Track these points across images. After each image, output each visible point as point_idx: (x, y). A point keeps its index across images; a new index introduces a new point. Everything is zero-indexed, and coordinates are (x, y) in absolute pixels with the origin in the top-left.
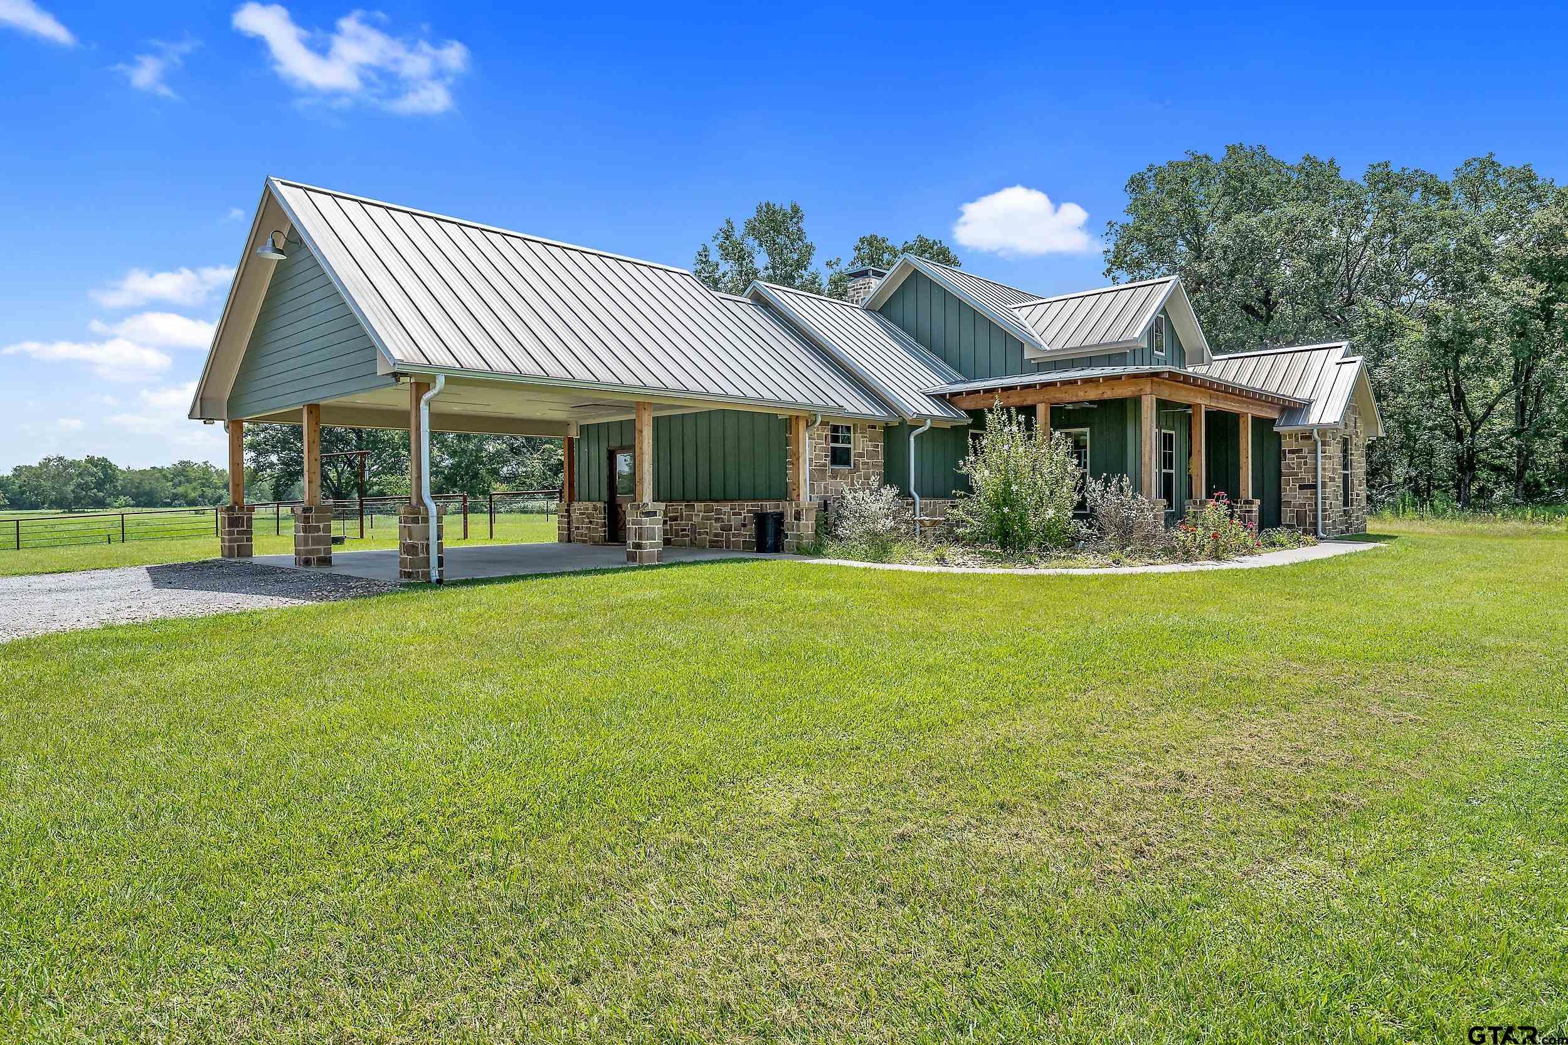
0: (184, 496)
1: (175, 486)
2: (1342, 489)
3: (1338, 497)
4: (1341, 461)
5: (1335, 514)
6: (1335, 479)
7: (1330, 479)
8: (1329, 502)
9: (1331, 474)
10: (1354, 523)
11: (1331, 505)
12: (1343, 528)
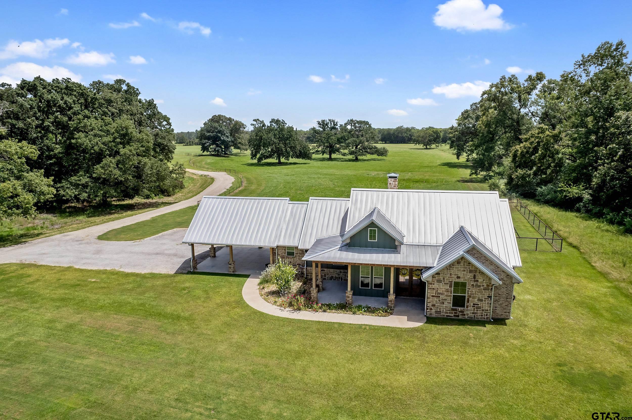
2: (450, 301)
3: (443, 303)
4: (450, 290)
5: (440, 309)
6: (439, 297)
7: (433, 296)
8: (431, 304)
9: (434, 295)
10: (468, 314)
11: (434, 305)
12: (450, 315)
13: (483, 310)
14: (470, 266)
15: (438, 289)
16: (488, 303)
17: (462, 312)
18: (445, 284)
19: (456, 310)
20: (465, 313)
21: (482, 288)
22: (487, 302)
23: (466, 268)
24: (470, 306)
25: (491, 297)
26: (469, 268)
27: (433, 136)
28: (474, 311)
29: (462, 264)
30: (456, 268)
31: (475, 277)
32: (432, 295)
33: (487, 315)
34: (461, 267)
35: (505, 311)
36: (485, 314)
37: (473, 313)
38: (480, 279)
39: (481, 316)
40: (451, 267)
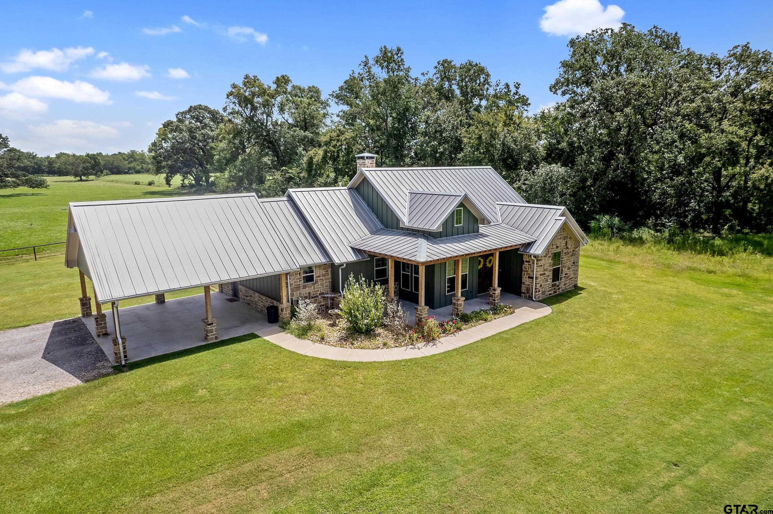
0: (134, 168)
1: (129, 163)
2: (551, 276)
3: (547, 281)
4: (552, 264)
5: (545, 288)
6: (545, 274)
7: (541, 275)
10: (561, 287)
11: (541, 286)
14: (564, 232)
15: (544, 265)
17: (558, 285)
18: (549, 257)
19: (555, 285)
24: (563, 277)
25: (575, 263)
27: (90, 163)
31: (566, 243)
34: (559, 235)
36: (571, 283)
37: (564, 285)
38: (569, 244)
39: (569, 285)
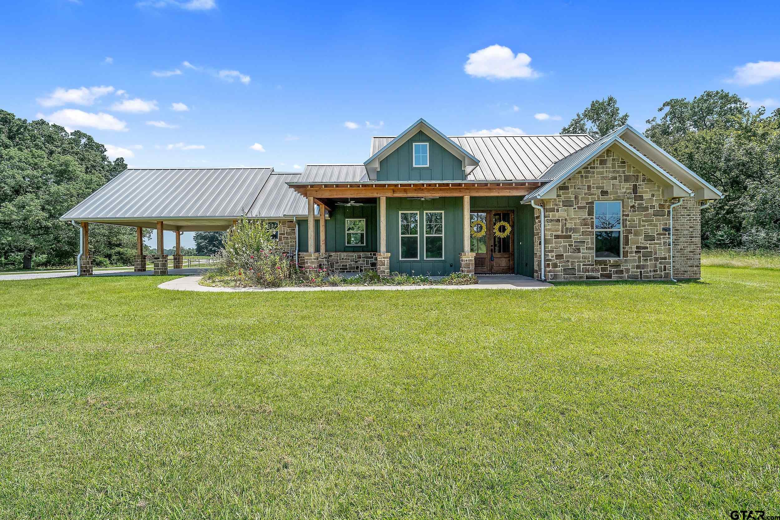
2: (592, 243)
3: (579, 250)
4: (589, 221)
5: (573, 263)
6: (570, 237)
7: (557, 237)
8: (554, 254)
9: (559, 233)
10: (628, 270)
11: (559, 257)
12: (594, 274)
13: (656, 259)
14: (624, 167)
15: (566, 220)
16: (665, 243)
17: (617, 265)
18: (579, 208)
19: (605, 263)
20: (622, 268)
21: (651, 211)
22: (662, 241)
23: (618, 172)
24: (631, 252)
25: (669, 230)
26: (624, 172)
28: (640, 262)
29: (609, 164)
30: (598, 173)
31: (635, 188)
32: (554, 233)
33: (665, 270)
34: (607, 170)
35: (690, 263)
36: (661, 268)
37: (638, 267)
38: (646, 192)
39: (654, 271)
40: (589, 172)
